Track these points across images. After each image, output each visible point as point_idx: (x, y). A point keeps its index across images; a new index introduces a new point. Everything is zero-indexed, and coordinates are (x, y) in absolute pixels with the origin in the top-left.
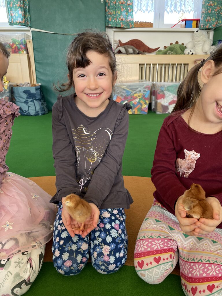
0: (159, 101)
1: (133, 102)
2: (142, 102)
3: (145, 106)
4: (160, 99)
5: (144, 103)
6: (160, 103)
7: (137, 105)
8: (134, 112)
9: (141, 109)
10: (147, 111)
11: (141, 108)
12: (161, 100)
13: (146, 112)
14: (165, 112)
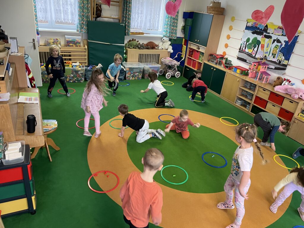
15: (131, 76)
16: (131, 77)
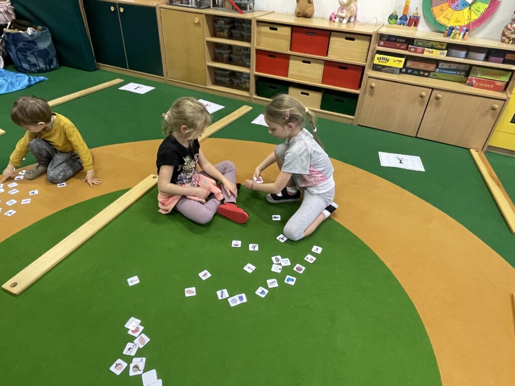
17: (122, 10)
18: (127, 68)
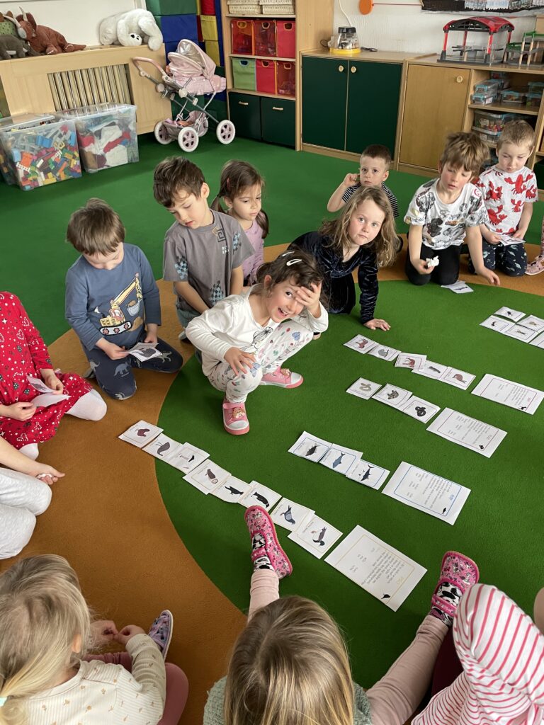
0: (86, 149)
1: (53, 158)
2: (68, 156)
3: (75, 163)
4: (89, 145)
5: (72, 156)
6: (90, 153)
7: (61, 163)
8: (59, 177)
9: (68, 170)
10: (80, 171)
11: (69, 168)
12: (89, 147)
13: (79, 173)
14: (102, 167)
15: (41, 169)
16: (42, 173)
17: (354, 70)
18: (343, 150)
